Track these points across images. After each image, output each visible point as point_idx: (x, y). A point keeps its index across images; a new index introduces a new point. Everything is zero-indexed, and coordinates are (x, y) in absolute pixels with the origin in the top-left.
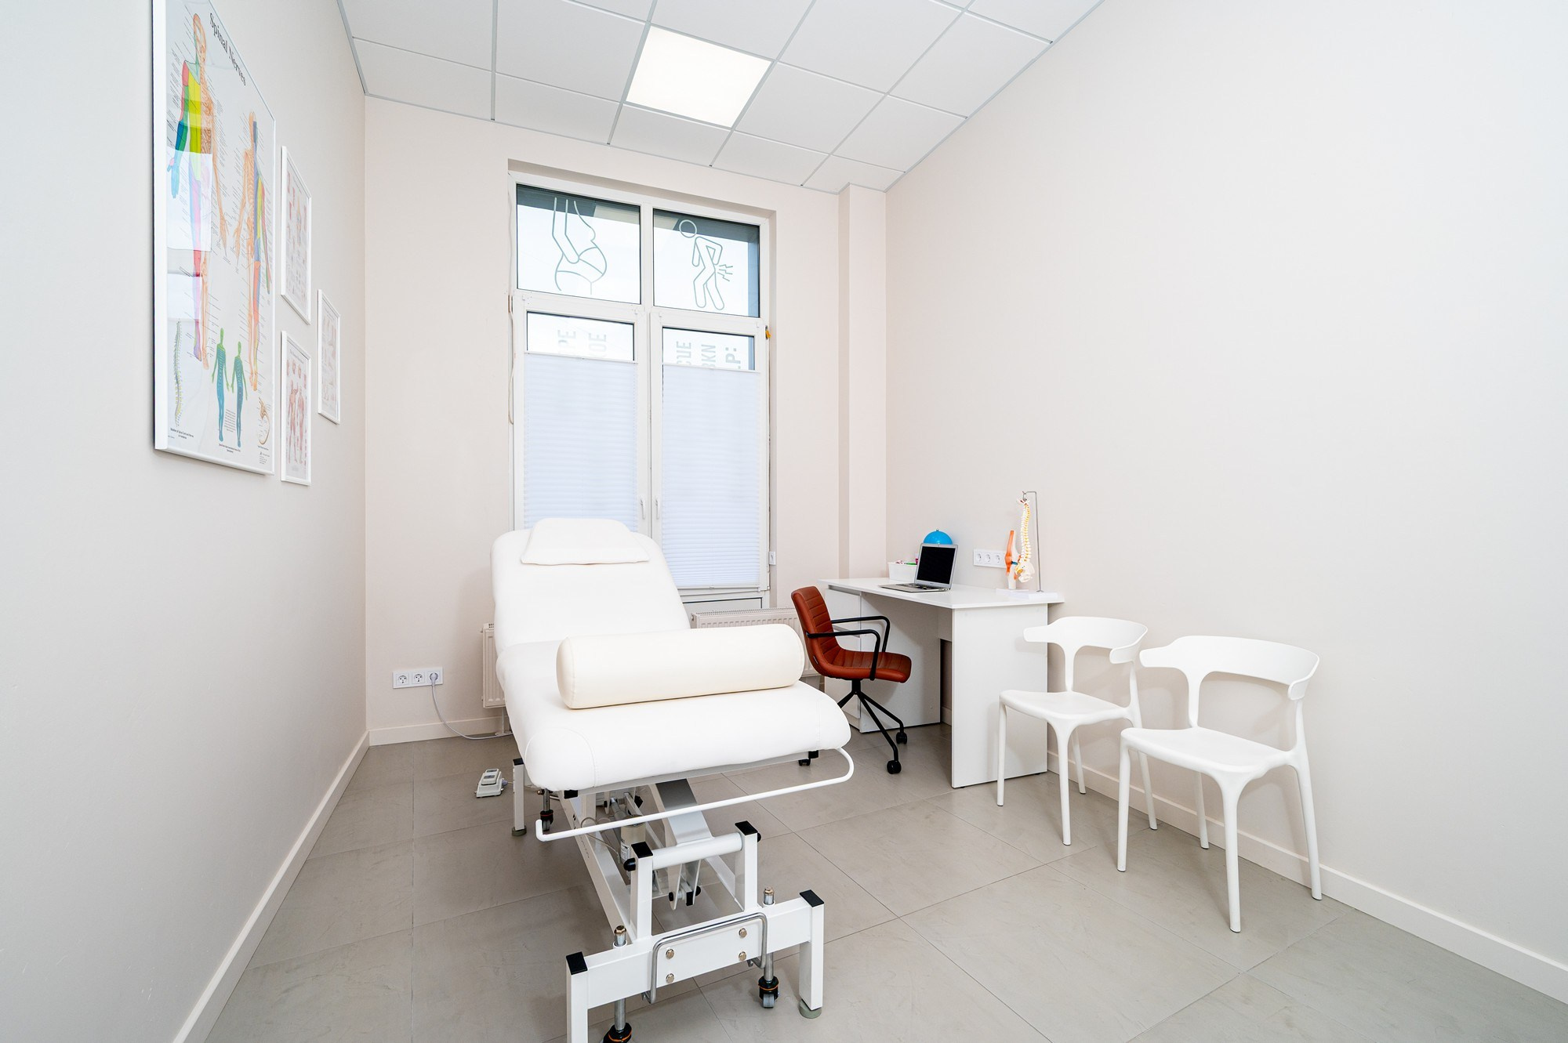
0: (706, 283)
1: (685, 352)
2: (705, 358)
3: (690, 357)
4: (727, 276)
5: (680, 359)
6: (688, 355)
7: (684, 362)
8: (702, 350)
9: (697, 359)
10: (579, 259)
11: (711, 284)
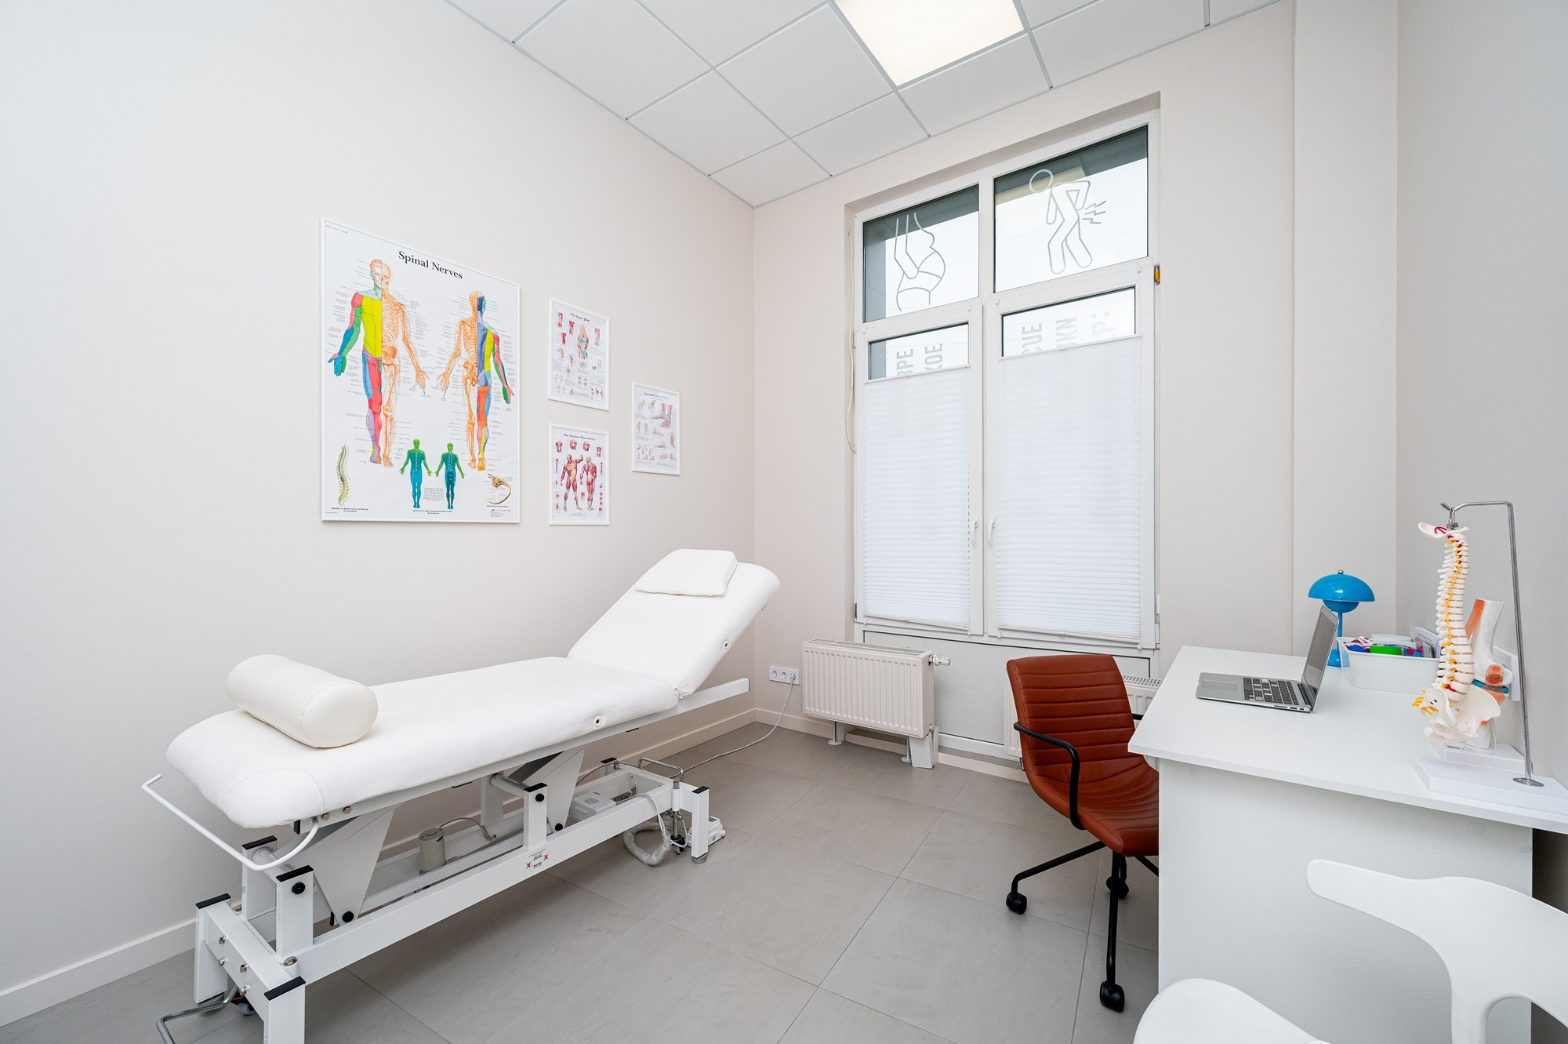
0: (1066, 239)
1: (1032, 337)
2: (1061, 337)
3: (1040, 341)
4: (1096, 219)
5: (1027, 347)
6: (1038, 339)
7: (1032, 349)
8: (1057, 329)
9: (1049, 342)
10: (919, 271)
11: (1073, 240)
